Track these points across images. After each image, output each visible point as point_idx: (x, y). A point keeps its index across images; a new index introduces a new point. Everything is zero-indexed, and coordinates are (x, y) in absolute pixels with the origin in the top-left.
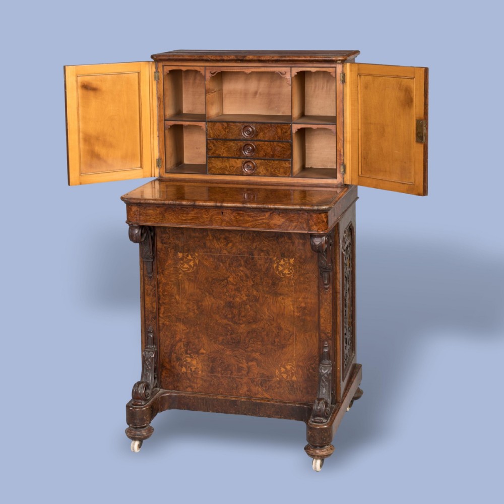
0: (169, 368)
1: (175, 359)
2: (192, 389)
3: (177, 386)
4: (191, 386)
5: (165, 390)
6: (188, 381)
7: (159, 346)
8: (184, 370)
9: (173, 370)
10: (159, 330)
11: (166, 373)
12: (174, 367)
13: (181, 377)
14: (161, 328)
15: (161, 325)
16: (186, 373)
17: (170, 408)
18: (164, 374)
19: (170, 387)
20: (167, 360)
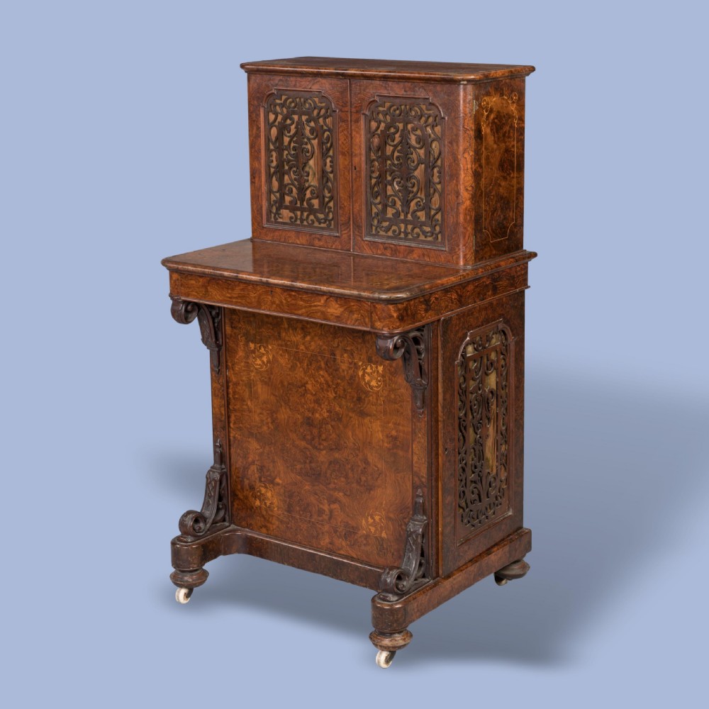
0: (242, 497)
1: (248, 487)
2: (267, 530)
3: (251, 524)
4: (265, 527)
5: (236, 527)
6: (262, 519)
7: (230, 467)
8: (258, 503)
9: (245, 501)
10: (230, 445)
11: (238, 504)
12: (246, 498)
13: (255, 512)
14: (232, 442)
15: (232, 438)
16: (260, 507)
17: (239, 552)
18: (236, 506)
19: (243, 523)
20: (239, 487)
